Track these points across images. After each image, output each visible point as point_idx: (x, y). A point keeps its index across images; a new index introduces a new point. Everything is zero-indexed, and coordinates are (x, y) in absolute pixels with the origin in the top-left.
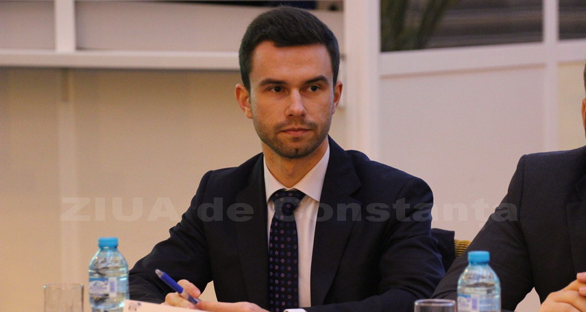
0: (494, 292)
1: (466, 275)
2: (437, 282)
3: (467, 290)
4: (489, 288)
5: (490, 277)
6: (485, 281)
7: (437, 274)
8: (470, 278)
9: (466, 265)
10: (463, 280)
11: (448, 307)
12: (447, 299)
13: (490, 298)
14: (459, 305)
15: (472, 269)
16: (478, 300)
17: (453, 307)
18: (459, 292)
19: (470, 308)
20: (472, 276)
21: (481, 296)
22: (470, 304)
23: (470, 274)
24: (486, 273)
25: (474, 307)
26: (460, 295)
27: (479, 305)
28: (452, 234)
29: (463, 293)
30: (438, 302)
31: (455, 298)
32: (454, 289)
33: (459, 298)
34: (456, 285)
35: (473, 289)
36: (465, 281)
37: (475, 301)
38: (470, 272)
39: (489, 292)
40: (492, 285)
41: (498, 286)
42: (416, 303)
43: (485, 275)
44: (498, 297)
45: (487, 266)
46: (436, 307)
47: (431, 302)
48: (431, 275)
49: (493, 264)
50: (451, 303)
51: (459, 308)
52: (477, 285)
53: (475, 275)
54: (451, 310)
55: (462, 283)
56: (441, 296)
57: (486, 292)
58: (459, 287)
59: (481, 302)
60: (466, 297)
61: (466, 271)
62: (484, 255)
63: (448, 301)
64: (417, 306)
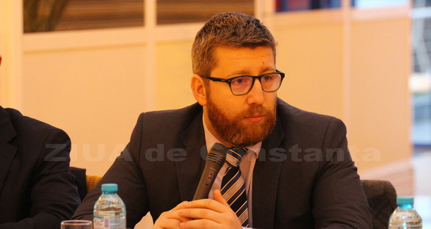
0: (121, 214)
1: (100, 202)
2: (75, 207)
3: (101, 213)
4: (117, 211)
5: (118, 203)
6: (114, 206)
7: (75, 201)
8: (103, 204)
9: (100, 194)
10: (98, 205)
11: (87, 226)
12: (84, 219)
13: (118, 218)
14: (95, 224)
15: (105, 197)
16: (109, 220)
17: (89, 226)
18: (95, 215)
19: (103, 226)
20: (104, 203)
21: (111, 218)
22: (103, 223)
23: (103, 201)
24: (115, 200)
25: (106, 226)
26: (95, 217)
27: (110, 224)
28: (84, 171)
29: (98, 215)
30: (76, 223)
31: (91, 219)
32: (90, 212)
33: (94, 219)
34: (93, 210)
35: (105, 212)
36: (99, 206)
37: (107, 221)
38: (103, 199)
39: (116, 214)
40: (120, 209)
41: (124, 209)
42: (62, 223)
43: (114, 202)
44: (123, 218)
45: (116, 195)
46: (76, 226)
47: (72, 223)
48: (70, 202)
49: (120, 193)
50: (89, 223)
51: (95, 227)
52: (108, 209)
53: (107, 201)
54: (88, 228)
55: (97, 208)
56: (79, 217)
57: (114, 214)
58: (95, 211)
59: (111, 222)
60: (100, 218)
61: (100, 199)
62: (114, 186)
63: (86, 221)
64: (63, 225)
